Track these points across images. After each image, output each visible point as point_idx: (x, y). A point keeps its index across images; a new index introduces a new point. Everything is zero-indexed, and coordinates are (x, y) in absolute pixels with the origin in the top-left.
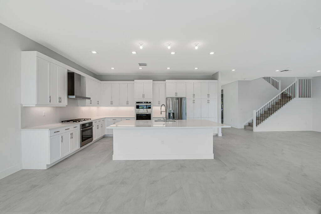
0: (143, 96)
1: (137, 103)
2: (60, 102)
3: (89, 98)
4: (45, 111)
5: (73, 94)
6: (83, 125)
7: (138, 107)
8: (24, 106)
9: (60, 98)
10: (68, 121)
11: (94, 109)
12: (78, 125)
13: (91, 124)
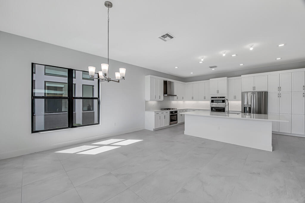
0: (218, 92)
1: (212, 98)
2: (160, 98)
3: (176, 96)
4: (153, 103)
5: (166, 94)
6: (171, 112)
7: (212, 101)
8: (146, 100)
9: (160, 96)
10: (165, 109)
11: (181, 102)
12: (169, 111)
13: (176, 112)
